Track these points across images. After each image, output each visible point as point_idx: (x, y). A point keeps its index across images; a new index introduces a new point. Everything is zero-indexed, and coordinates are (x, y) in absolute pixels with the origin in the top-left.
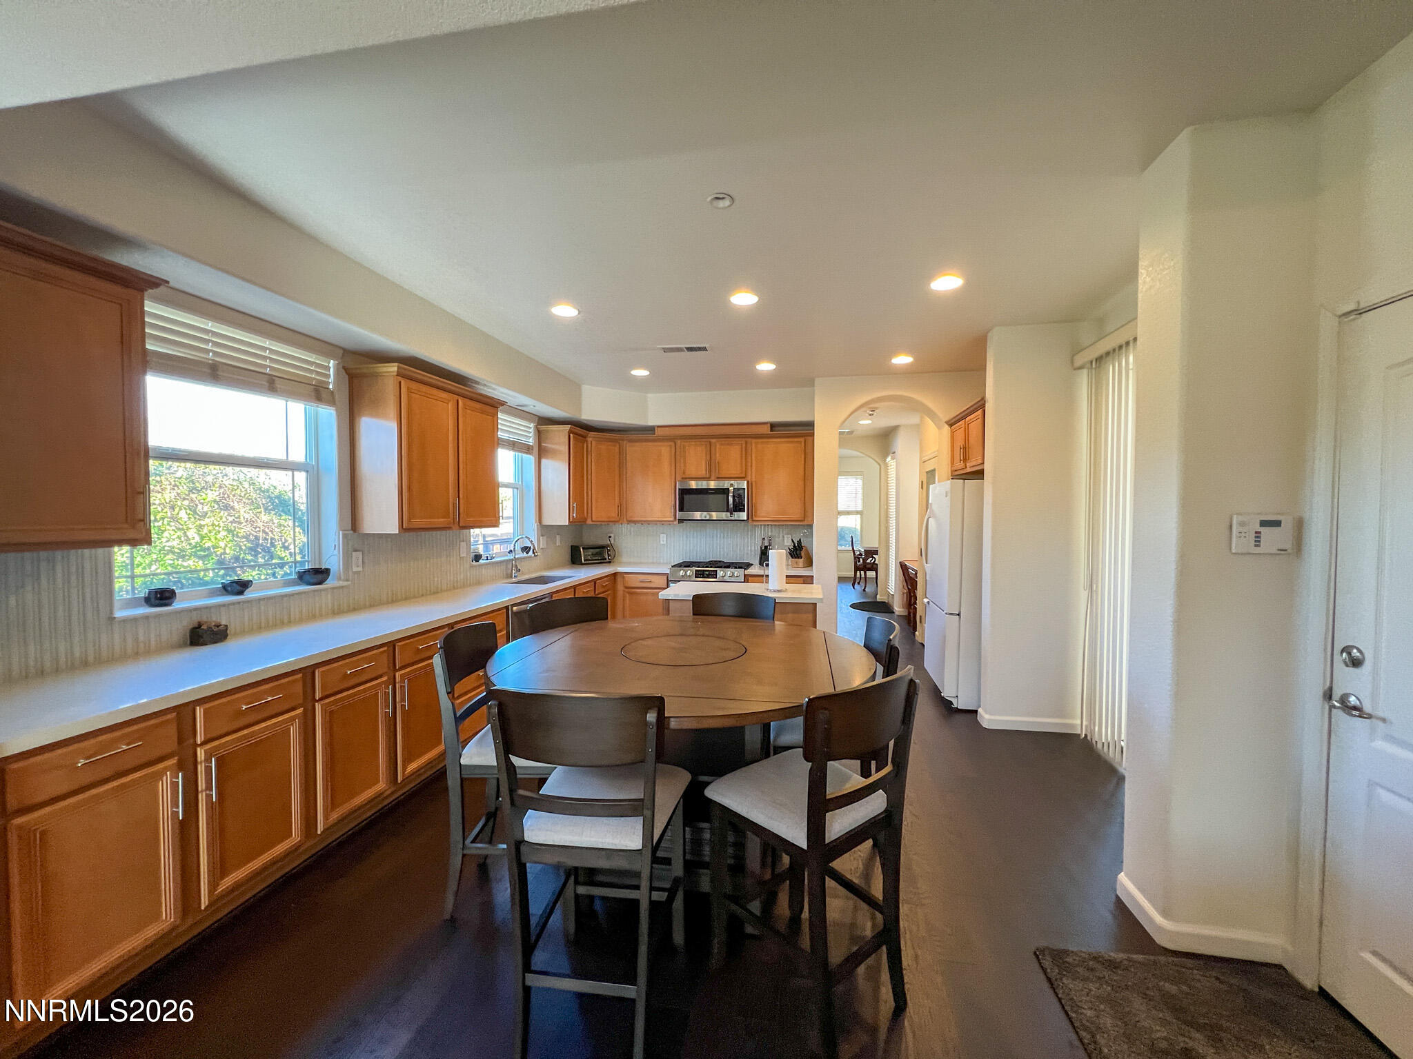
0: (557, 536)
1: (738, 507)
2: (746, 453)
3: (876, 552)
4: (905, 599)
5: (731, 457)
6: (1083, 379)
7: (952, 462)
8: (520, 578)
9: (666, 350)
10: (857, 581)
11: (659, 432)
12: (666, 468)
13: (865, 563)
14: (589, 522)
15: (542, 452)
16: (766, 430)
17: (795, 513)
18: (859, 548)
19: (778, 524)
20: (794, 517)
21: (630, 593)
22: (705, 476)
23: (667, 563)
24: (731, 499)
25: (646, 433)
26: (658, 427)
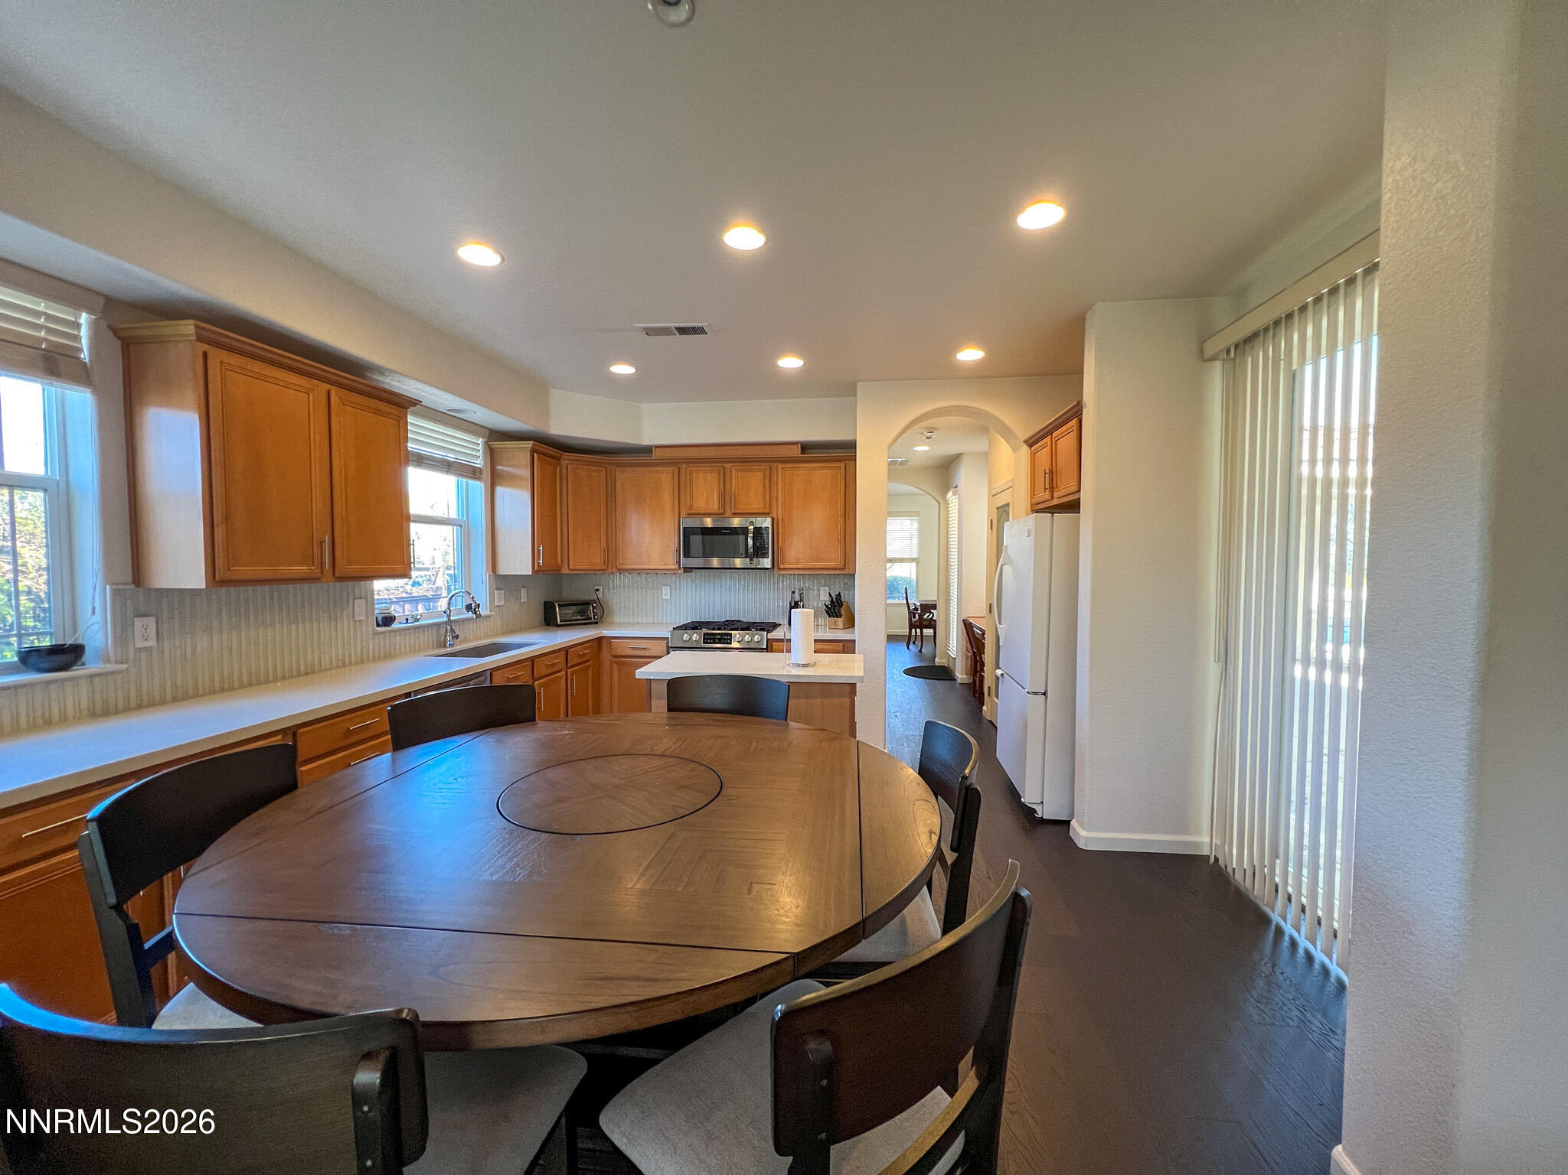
0: (522, 590)
1: (759, 551)
2: (769, 480)
3: (934, 607)
4: (969, 663)
5: (750, 486)
6: (1216, 374)
7: (1033, 493)
8: (458, 648)
9: (649, 332)
10: (913, 640)
11: (657, 454)
12: (667, 498)
13: (922, 618)
14: (565, 571)
15: (495, 478)
16: (796, 451)
17: (833, 559)
18: (915, 601)
19: (813, 573)
20: (832, 564)
21: (617, 663)
22: (716, 511)
23: (667, 624)
24: (750, 542)
25: (639, 455)
26: (657, 447)
